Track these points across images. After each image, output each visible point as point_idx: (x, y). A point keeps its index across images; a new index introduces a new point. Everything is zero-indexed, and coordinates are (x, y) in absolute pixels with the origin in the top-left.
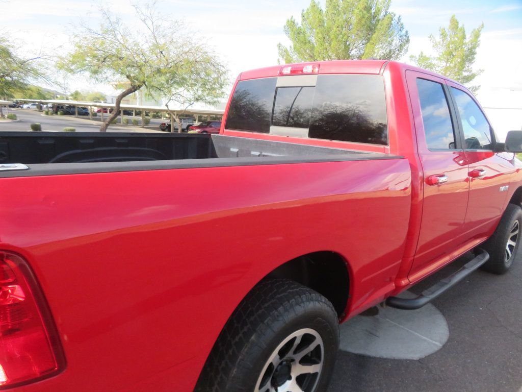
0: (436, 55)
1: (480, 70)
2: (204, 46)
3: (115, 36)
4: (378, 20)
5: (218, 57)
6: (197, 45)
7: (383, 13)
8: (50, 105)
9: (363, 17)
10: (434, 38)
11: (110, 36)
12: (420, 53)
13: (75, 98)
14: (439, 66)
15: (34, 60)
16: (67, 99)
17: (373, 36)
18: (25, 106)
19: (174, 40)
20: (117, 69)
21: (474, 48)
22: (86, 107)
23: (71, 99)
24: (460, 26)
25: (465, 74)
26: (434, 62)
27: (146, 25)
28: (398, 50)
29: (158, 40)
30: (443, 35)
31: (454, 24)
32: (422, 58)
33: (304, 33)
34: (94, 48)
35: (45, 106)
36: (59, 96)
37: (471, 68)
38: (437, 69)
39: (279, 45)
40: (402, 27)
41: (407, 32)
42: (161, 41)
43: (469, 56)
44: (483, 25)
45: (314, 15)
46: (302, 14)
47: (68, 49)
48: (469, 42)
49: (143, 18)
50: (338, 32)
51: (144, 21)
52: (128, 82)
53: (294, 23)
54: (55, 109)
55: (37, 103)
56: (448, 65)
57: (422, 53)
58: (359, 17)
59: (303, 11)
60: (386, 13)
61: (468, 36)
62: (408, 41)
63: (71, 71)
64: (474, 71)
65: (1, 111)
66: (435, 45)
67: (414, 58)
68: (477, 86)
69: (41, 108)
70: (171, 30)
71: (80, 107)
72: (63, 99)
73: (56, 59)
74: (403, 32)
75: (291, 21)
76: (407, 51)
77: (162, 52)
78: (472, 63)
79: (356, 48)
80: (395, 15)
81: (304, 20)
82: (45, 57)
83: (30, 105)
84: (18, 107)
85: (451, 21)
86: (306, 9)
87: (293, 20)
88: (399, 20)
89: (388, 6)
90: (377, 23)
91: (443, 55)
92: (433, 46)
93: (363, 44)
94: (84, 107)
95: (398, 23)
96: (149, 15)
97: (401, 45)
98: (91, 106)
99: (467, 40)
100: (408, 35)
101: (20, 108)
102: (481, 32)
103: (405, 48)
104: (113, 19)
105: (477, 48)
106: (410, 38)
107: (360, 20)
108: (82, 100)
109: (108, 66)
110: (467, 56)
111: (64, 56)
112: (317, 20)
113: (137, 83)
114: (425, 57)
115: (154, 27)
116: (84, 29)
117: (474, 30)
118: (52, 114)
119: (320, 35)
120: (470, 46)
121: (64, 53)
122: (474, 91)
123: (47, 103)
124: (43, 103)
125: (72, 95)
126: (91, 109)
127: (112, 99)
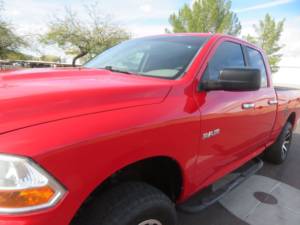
0: (257, 36)
1: (283, 45)
2: (125, 29)
3: (73, 23)
4: (224, 16)
5: (133, 36)
6: (121, 29)
7: (226, 12)
8: (29, 64)
9: (215, 14)
10: (256, 26)
11: (70, 23)
12: (248, 35)
13: (43, 60)
14: (259, 43)
15: (25, 37)
16: (38, 60)
17: (221, 25)
18: (14, 64)
19: (108, 26)
20: (73, 42)
21: (280, 32)
22: (49, 65)
23: (40, 60)
24: (271, 19)
25: (274, 47)
26: (256, 40)
27: (91, 16)
28: (235, 33)
29: (98, 25)
30: (262, 25)
31: (268, 18)
32: (249, 38)
33: (180, 23)
34: (61, 30)
35: (25, 64)
36: (33, 58)
37: (278, 44)
38: (258, 44)
39: (166, 30)
40: (237, 20)
41: (240, 23)
42: (100, 26)
43: (277, 37)
44: (285, 19)
45: (186, 12)
46: (179, 12)
47: (45, 30)
48: (277, 28)
49: (89, 12)
50: (201, 22)
51: (90, 14)
52: (79, 50)
53: (175, 16)
54: (32, 66)
55: (21, 62)
56: (264, 42)
57: (249, 35)
58: (213, 14)
59: (180, 10)
60: (228, 11)
61: (276, 25)
62: (240, 28)
63: (47, 43)
64: (280, 45)
65: (1, 67)
66: (257, 30)
67: (245, 38)
68: (281, 54)
69: (23, 65)
70: (106, 20)
71: (46, 64)
72: (36, 60)
73: (37, 36)
74: (238, 23)
75: (174, 16)
76: (240, 34)
77: (100, 33)
78: (278, 41)
79: (210, 31)
80: (233, 13)
81: (180, 15)
82: (31, 35)
83: (17, 63)
84: (10, 65)
85: (266, 16)
86: (181, 9)
87: (174, 15)
88: (235, 16)
89: (229, 8)
90: (223, 17)
91: (262, 36)
92: (256, 31)
93: (214, 30)
94: (48, 64)
95: (235, 17)
96: (93, 11)
97: (236, 30)
98: (53, 64)
99: (276, 28)
100: (240, 25)
101: (11, 65)
102: (284, 23)
103: (239, 32)
104: (73, 13)
105: (281, 32)
106: (241, 26)
107: (214, 15)
108: (47, 60)
109: (68, 41)
110: (275, 37)
111: (42, 34)
112: (189, 15)
113: (85, 51)
114: (251, 37)
115: (96, 18)
116: (55, 19)
117: (280, 22)
118: (30, 68)
119: (190, 24)
120: (277, 31)
121: (42, 33)
122: (280, 57)
123: (27, 62)
124: (24, 62)
125: (41, 58)
126: (53, 66)
127: (64, 60)
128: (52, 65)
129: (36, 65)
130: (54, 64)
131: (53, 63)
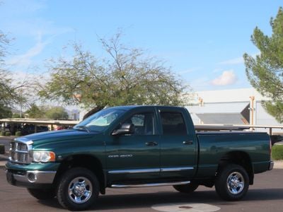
13: (32, 116)
16: (23, 117)
22: (45, 126)
23: (27, 117)
27: (111, 54)
39: (246, 56)
49: (108, 49)
54: (12, 129)
71: (39, 125)
72: (18, 117)
96: (113, 47)
98: (52, 124)
118: (9, 135)
123: (4, 122)
125: (28, 112)
126: (52, 127)
127: (75, 115)
128: (50, 126)
129: (20, 127)
130: (55, 124)
131: (53, 122)
